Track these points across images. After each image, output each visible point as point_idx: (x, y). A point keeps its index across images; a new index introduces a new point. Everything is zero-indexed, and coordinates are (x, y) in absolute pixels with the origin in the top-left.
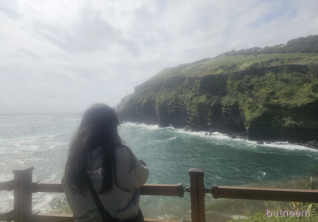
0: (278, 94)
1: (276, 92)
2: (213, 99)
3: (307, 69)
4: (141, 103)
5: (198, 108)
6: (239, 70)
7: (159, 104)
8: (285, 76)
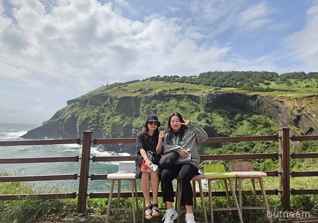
2: (126, 120)
3: (199, 100)
4: (65, 118)
5: (112, 127)
6: (149, 95)
7: (80, 121)
8: (184, 104)
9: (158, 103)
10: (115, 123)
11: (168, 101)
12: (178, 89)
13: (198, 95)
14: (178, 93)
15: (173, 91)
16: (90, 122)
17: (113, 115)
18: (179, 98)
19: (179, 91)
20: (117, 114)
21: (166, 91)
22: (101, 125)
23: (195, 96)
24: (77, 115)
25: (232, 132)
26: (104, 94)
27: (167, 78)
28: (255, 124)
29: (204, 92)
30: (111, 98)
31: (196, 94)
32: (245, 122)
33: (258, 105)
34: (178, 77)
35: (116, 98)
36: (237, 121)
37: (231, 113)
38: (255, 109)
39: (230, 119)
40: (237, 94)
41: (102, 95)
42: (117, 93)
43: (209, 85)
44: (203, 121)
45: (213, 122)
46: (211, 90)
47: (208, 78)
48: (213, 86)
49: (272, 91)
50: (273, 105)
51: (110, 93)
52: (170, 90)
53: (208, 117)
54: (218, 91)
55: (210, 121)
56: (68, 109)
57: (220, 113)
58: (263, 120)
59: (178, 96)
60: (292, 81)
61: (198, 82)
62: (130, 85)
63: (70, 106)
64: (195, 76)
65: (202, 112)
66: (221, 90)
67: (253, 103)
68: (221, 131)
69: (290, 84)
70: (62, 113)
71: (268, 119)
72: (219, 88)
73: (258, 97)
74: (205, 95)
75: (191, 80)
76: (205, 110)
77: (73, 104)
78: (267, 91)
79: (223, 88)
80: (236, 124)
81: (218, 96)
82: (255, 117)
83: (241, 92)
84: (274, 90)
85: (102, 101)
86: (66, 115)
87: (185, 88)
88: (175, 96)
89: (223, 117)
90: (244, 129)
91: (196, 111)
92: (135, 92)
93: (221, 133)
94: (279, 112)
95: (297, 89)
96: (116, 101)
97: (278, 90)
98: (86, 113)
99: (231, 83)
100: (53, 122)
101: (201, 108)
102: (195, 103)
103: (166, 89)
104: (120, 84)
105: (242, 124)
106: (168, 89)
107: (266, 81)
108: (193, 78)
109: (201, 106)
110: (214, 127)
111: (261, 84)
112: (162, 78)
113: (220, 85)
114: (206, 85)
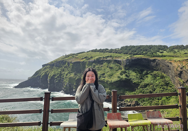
0: (106, 75)
1: (105, 74)
2: (77, 75)
3: (121, 63)
4: (41, 75)
5: (69, 80)
6: (91, 60)
7: (50, 77)
8: (112, 65)
9: (97, 65)
10: (71, 77)
11: (102, 64)
12: (108, 57)
13: (120, 60)
14: (108, 59)
15: (105, 57)
16: (56, 77)
17: (69, 73)
18: (109, 62)
19: (109, 58)
20: (72, 72)
21: (101, 58)
22: (63, 79)
23: (119, 61)
24: (48, 73)
25: (141, 81)
26: (64, 60)
27: (101, 50)
28: (155, 76)
29: (124, 58)
30: (68, 62)
31: (119, 59)
32: (149, 76)
33: (157, 65)
34: (108, 49)
35: (71, 63)
36: (144, 75)
37: (141, 70)
38: (155, 67)
39: (140, 74)
40: (144, 59)
41: (63, 61)
42: (72, 60)
43: (127, 54)
44: (124, 75)
45: (130, 76)
46: (128, 56)
47: (126, 50)
48: (129, 54)
49: (165, 57)
50: (165, 65)
51: (67, 60)
52: (103, 57)
53: (127, 73)
54: (132, 57)
55: (128, 75)
56: (43, 70)
57: (134, 71)
58: (160, 74)
59: (108, 61)
60: (176, 50)
61: (120, 52)
62: (79, 55)
63: (44, 68)
64: (118, 49)
65: (123, 70)
66: (134, 57)
67: (153, 64)
68: (135, 81)
69: (175, 52)
70: (39, 72)
71: (163, 73)
72: (132, 55)
73: (157, 60)
74: (124, 60)
75: (116, 51)
76: (125, 69)
77: (45, 67)
78: (162, 56)
79: (135, 55)
80: (144, 77)
81: (132, 61)
82: (155, 72)
83: (146, 57)
84: (166, 56)
85: (63, 65)
86: (42, 73)
87: (112, 55)
88: (106, 61)
89: (136, 73)
90: (148, 79)
91: (119, 70)
92: (82, 59)
93: (135, 82)
94: (170, 69)
95: (179, 55)
96: (71, 64)
97: (168, 56)
98: (53, 72)
99: (140, 52)
100: (34, 78)
101: (122, 68)
102: (118, 65)
103: (101, 57)
104: (74, 54)
105: (147, 77)
106: (102, 57)
107: (161, 51)
108: (117, 50)
109: (122, 67)
110: (130, 79)
111: (158, 53)
112: (98, 50)
113: (133, 54)
114: (125, 54)
